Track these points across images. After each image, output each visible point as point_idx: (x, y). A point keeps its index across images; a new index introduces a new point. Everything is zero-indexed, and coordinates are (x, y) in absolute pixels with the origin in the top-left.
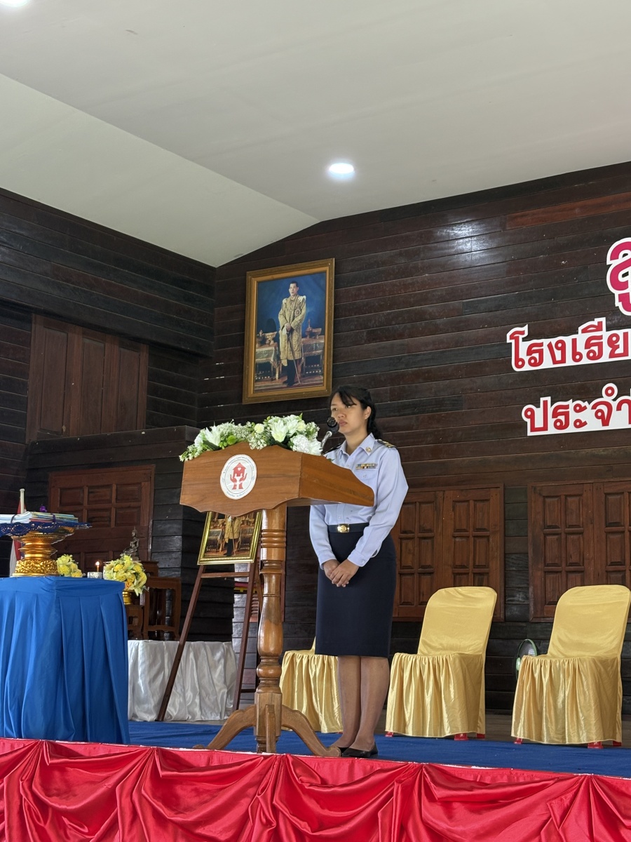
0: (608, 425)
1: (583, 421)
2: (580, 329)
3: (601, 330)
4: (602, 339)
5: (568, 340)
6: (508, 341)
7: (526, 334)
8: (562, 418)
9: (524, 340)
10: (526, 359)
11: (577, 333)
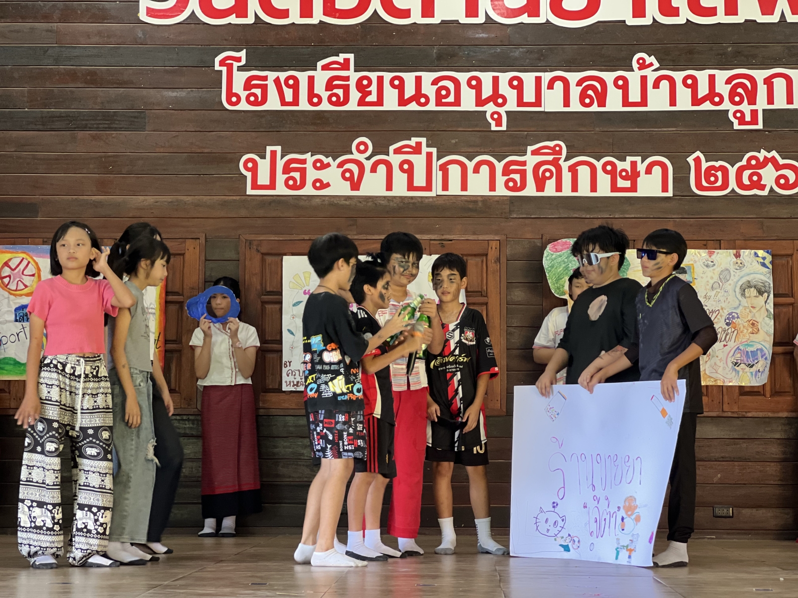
0: (358, 190)
1: (325, 182)
2: (320, 64)
3: (349, 70)
4: (349, 80)
5: (302, 77)
6: (217, 67)
7: (243, 62)
8: (297, 175)
9: (240, 69)
10: (243, 94)
11: (316, 70)
